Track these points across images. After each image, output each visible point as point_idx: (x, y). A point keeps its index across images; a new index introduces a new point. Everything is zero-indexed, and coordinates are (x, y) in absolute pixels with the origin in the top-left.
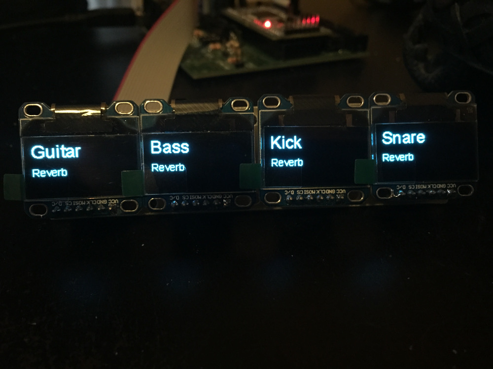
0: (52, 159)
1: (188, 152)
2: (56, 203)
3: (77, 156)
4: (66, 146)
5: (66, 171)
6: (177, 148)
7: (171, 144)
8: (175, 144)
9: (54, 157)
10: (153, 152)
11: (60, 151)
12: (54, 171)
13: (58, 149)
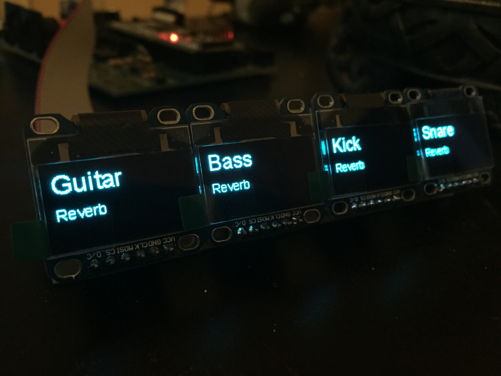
0: (83, 192)
1: (252, 165)
2: (92, 254)
3: (118, 185)
4: (102, 172)
5: (105, 207)
6: (238, 162)
7: (232, 157)
8: (235, 157)
9: (85, 190)
10: (212, 169)
11: (94, 181)
12: (88, 208)
13: (90, 178)
